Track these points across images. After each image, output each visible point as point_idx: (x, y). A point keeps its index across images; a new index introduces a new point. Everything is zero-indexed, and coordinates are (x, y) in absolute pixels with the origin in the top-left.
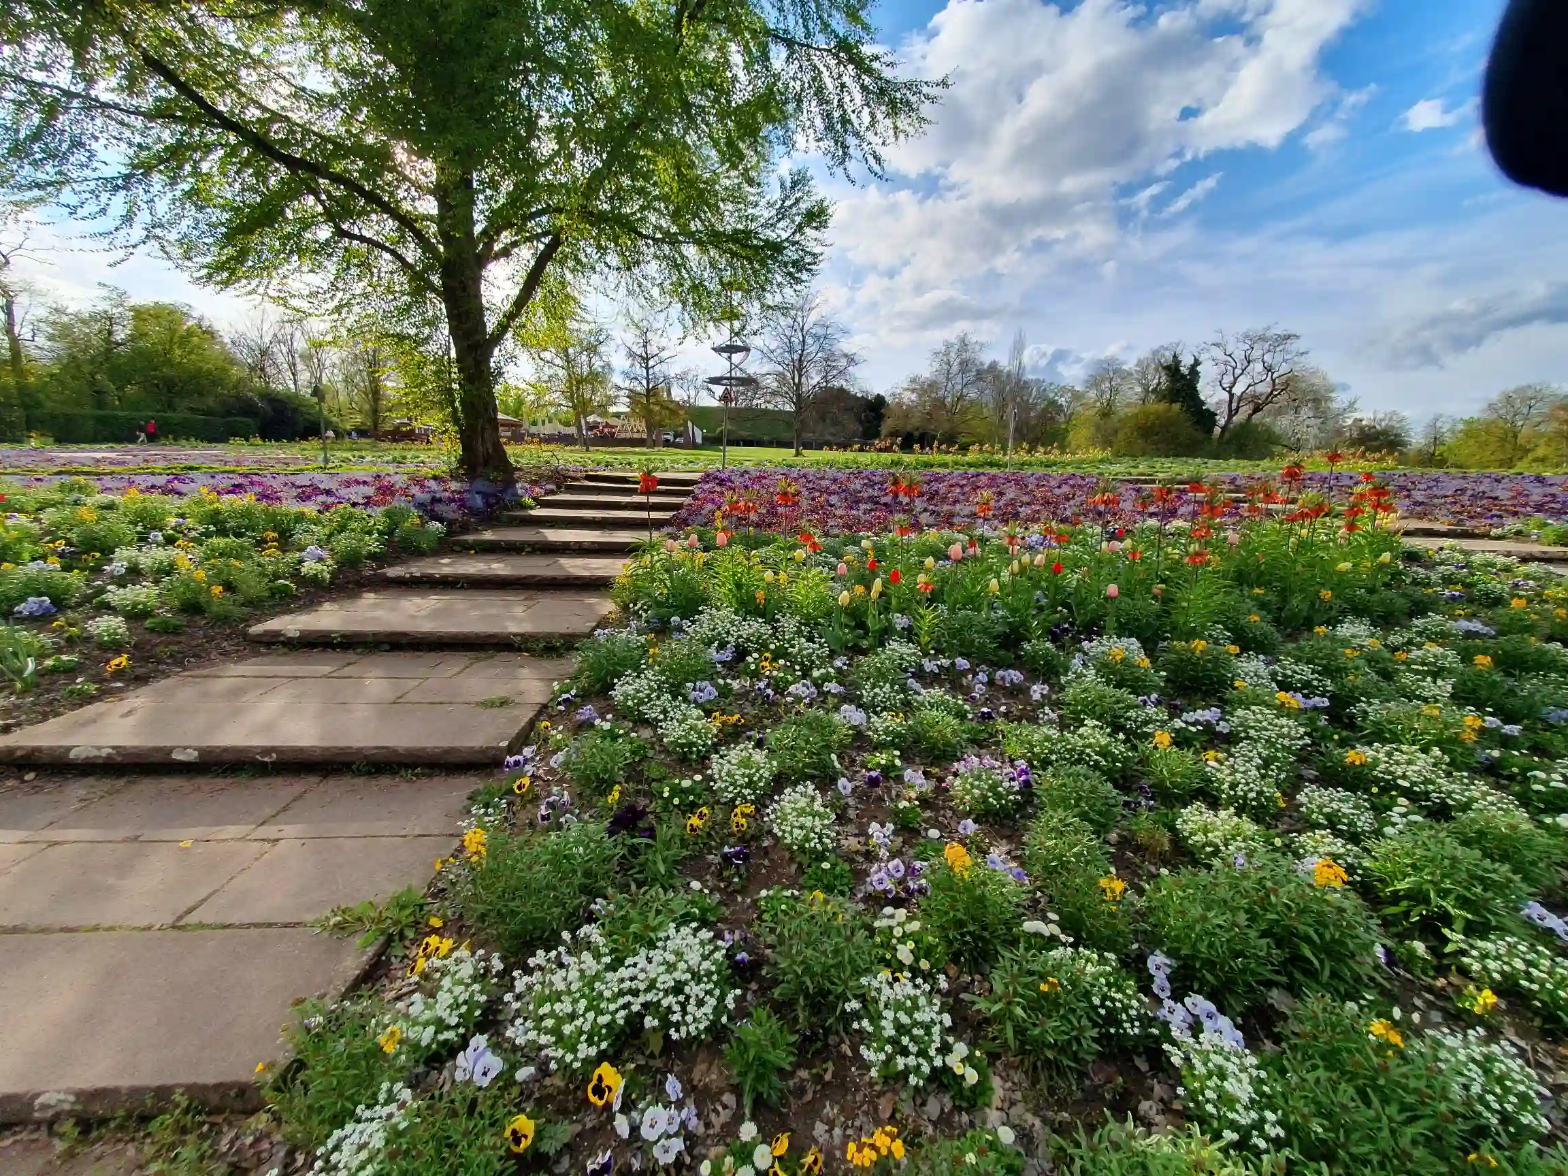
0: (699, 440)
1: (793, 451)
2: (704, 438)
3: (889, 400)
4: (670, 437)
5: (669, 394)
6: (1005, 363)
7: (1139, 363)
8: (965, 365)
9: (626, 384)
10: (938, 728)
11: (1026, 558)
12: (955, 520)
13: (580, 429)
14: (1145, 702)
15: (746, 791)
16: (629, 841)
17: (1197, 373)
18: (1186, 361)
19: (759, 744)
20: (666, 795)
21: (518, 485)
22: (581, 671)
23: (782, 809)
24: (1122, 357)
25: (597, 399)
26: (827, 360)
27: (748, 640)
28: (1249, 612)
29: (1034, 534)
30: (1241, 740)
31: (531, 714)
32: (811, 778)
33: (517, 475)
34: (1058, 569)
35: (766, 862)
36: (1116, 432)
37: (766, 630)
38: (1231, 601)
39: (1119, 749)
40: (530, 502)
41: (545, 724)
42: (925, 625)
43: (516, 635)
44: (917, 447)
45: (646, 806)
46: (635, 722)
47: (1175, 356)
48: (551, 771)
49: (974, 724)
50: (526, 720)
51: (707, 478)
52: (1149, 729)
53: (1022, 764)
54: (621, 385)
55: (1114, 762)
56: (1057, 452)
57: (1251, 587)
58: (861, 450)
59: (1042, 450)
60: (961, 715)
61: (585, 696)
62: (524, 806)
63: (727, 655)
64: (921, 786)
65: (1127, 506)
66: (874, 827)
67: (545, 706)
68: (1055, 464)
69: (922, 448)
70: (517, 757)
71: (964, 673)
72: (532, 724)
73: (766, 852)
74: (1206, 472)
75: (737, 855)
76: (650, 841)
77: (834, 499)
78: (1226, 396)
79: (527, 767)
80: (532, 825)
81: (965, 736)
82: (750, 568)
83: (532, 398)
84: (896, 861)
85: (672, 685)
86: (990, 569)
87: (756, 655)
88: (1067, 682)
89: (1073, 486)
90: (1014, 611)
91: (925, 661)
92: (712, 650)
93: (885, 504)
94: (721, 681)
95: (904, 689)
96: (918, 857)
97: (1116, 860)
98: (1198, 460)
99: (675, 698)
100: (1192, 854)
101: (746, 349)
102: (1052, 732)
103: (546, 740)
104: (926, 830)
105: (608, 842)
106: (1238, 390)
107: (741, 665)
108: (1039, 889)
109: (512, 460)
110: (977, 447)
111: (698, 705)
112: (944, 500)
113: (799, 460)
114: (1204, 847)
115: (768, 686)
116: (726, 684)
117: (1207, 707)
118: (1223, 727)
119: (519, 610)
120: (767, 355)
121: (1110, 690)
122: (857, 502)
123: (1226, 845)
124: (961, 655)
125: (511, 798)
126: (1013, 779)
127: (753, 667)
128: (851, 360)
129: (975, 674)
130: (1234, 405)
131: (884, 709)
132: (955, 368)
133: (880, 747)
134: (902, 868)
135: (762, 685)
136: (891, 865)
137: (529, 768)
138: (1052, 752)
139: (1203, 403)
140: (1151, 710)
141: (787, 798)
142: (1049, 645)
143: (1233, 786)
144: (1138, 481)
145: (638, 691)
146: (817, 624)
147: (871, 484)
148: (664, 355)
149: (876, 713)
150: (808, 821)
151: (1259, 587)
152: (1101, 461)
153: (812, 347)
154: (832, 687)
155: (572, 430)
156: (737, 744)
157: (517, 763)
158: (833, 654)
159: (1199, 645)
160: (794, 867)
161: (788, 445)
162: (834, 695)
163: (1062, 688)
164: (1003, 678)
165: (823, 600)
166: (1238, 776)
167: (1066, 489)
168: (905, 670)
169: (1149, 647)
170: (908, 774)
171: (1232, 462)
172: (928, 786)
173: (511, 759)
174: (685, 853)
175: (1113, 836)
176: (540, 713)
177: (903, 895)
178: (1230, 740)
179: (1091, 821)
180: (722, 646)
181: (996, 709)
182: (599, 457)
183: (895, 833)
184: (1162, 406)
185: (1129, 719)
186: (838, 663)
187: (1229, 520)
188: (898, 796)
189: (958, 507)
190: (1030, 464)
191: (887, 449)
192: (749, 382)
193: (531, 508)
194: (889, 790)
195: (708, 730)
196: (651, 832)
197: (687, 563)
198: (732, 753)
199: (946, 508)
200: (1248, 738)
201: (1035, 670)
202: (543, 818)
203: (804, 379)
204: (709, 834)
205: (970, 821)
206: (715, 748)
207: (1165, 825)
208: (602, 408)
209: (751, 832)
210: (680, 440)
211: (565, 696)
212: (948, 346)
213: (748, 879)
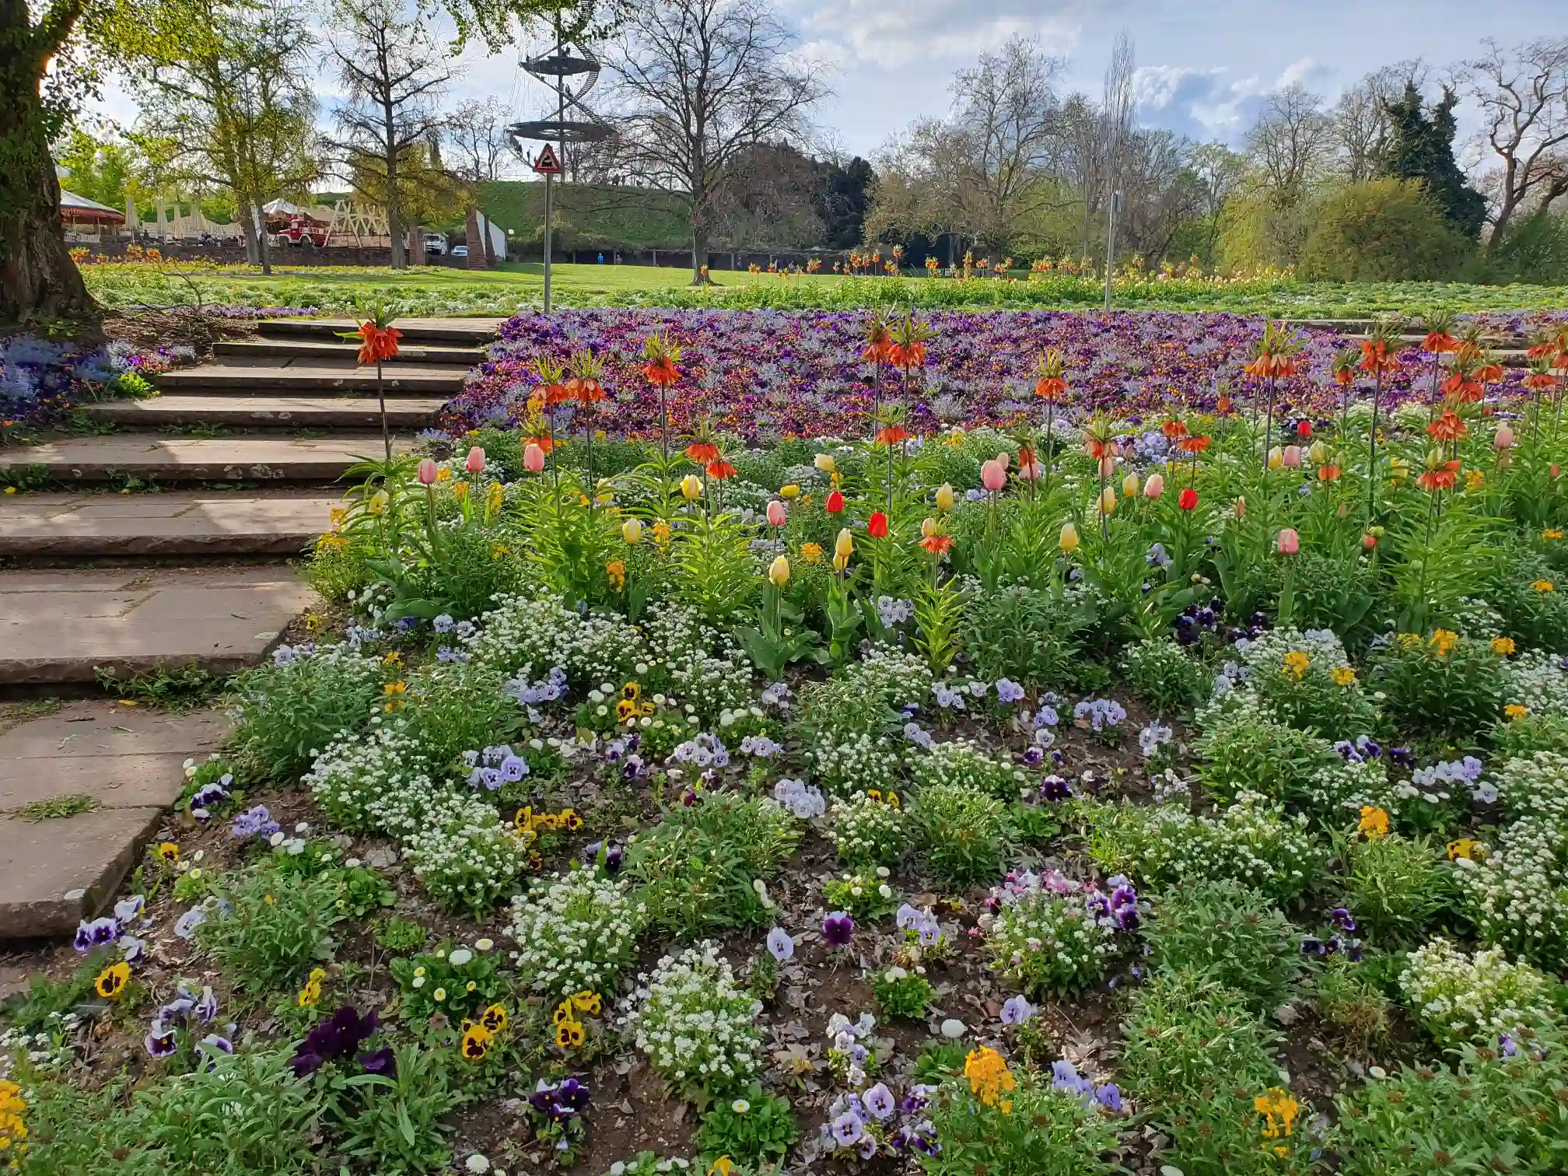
0: (500, 250)
1: (690, 273)
2: (511, 247)
3: (877, 169)
4: (441, 245)
5: (435, 154)
6: (1097, 99)
7: (1347, 99)
8: (1021, 102)
9: (345, 136)
10: (962, 818)
11: (1130, 482)
12: (1003, 408)
13: (248, 225)
14: (1346, 752)
15: (583, 967)
16: (341, 1082)
17: (1452, 120)
18: (1432, 97)
19: (613, 867)
20: (418, 983)
21: (112, 349)
22: (243, 737)
23: (655, 1002)
24: (1312, 89)
25: (283, 166)
26: (753, 89)
27: (592, 657)
28: (1535, 574)
29: (1150, 434)
30: (1518, 814)
31: (137, 829)
32: (714, 931)
33: (108, 325)
34: (1189, 501)
35: (626, 1107)
36: (1304, 233)
37: (630, 636)
38: (1502, 553)
39: (1298, 844)
40: (138, 382)
41: (167, 847)
42: (938, 616)
43: (106, 664)
44: (931, 262)
45: (380, 1007)
46: (358, 836)
47: (1411, 89)
48: (181, 946)
49: (1033, 808)
50: (126, 840)
51: (514, 329)
52: (1353, 802)
53: (1120, 882)
54: (333, 136)
55: (1289, 868)
56: (1196, 272)
57: (1537, 525)
58: (825, 269)
59: (1169, 268)
60: (1007, 792)
61: (252, 785)
62: (118, 1024)
63: (551, 688)
64: (929, 935)
65: (1323, 377)
66: (837, 1024)
67: (168, 811)
68: (1193, 296)
69: (943, 264)
70: (102, 922)
71: (1014, 708)
72: (138, 850)
73: (625, 1087)
74: (1466, 309)
75: (565, 1097)
76: (383, 1080)
77: (767, 371)
78: (1502, 163)
79: (126, 941)
80: (136, 1061)
81: (1015, 832)
82: (593, 514)
83: (143, 162)
84: (879, 1088)
85: (434, 756)
86: (1064, 504)
87: (608, 687)
88: (1209, 719)
89: (1225, 339)
90: (1108, 585)
91: (939, 688)
92: (521, 681)
93: (868, 380)
94: (537, 743)
95: (898, 743)
96: (920, 1077)
97: (1294, 1056)
98: (1452, 287)
99: (438, 782)
100: (1427, 1035)
101: (591, 66)
102: (1177, 817)
103: (169, 881)
104: (940, 1020)
105: (296, 1087)
106: (1523, 154)
107: (580, 708)
108: (1147, 1120)
109: (98, 297)
110: (1046, 262)
111: (486, 796)
112: (981, 367)
113: (704, 290)
114: (1448, 1021)
115: (632, 746)
116: (549, 750)
117: (1459, 755)
118: (1486, 793)
119: (113, 614)
120: (635, 79)
121: (1285, 732)
122: (813, 376)
123: (1487, 1017)
124: (1009, 673)
125: (89, 1007)
126: (1104, 913)
127: (602, 711)
128: (800, 88)
129: (1035, 710)
130: (1517, 182)
131: (860, 785)
132: (1002, 110)
133: (849, 861)
134: (890, 1100)
135: (619, 746)
136: (868, 1096)
137: (130, 945)
138: (1177, 856)
139: (1462, 178)
140: (1355, 767)
141: (664, 976)
142: (1174, 648)
143: (1502, 904)
144: (1342, 328)
145: (362, 772)
146: (729, 620)
147: (843, 340)
148: (421, 77)
149: (845, 795)
150: (704, 1021)
151: (1553, 525)
152: (1277, 289)
153: (722, 64)
154: (760, 744)
155: (233, 230)
156: (565, 869)
157: (102, 935)
158: (760, 679)
159: (1443, 640)
160: (680, 1111)
161: (678, 260)
162: (764, 762)
163: (1199, 732)
164: (1088, 716)
165: (739, 574)
166: (1510, 884)
167: (1211, 343)
168: (899, 707)
169: (1356, 645)
170: (903, 914)
171: (1515, 288)
172: (942, 936)
173: (89, 927)
174: (459, 1097)
175: (1286, 1011)
176: (156, 825)
177: (893, 1151)
178: (1499, 815)
179: (1245, 986)
180: (541, 671)
181: (1075, 776)
182: (290, 286)
183: (878, 1031)
184: (1389, 184)
185: (1316, 785)
186: (770, 697)
187: (1505, 401)
188: (886, 957)
189: (1008, 382)
190: (1148, 296)
191: (875, 269)
192: (599, 132)
193: (140, 395)
194: (870, 944)
195: (507, 847)
196: (386, 1063)
197: (468, 506)
198: (555, 890)
199: (983, 384)
200: (1530, 811)
201: (1149, 698)
202: (158, 1046)
203: (708, 129)
204: (507, 1057)
205: (1020, 1000)
206: (522, 880)
207: (1380, 983)
208: (296, 187)
209: (593, 1048)
210: (460, 250)
211: (209, 788)
212: (989, 63)
213: (587, 1142)
